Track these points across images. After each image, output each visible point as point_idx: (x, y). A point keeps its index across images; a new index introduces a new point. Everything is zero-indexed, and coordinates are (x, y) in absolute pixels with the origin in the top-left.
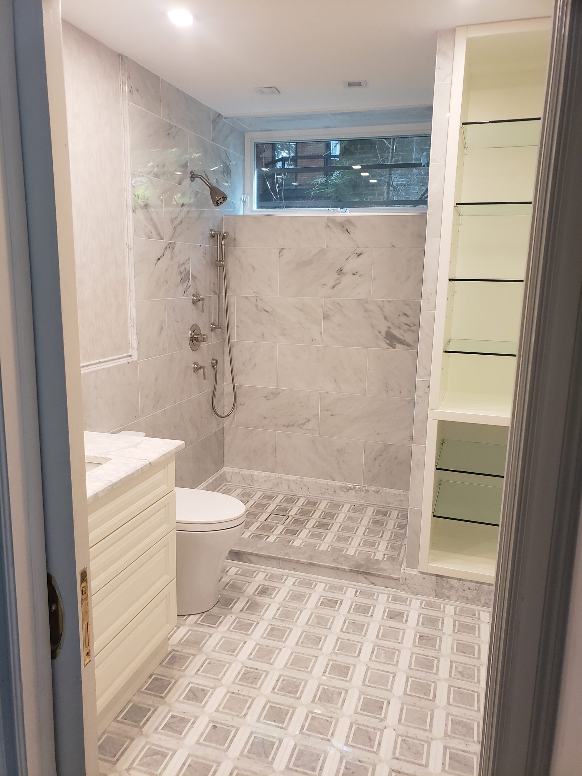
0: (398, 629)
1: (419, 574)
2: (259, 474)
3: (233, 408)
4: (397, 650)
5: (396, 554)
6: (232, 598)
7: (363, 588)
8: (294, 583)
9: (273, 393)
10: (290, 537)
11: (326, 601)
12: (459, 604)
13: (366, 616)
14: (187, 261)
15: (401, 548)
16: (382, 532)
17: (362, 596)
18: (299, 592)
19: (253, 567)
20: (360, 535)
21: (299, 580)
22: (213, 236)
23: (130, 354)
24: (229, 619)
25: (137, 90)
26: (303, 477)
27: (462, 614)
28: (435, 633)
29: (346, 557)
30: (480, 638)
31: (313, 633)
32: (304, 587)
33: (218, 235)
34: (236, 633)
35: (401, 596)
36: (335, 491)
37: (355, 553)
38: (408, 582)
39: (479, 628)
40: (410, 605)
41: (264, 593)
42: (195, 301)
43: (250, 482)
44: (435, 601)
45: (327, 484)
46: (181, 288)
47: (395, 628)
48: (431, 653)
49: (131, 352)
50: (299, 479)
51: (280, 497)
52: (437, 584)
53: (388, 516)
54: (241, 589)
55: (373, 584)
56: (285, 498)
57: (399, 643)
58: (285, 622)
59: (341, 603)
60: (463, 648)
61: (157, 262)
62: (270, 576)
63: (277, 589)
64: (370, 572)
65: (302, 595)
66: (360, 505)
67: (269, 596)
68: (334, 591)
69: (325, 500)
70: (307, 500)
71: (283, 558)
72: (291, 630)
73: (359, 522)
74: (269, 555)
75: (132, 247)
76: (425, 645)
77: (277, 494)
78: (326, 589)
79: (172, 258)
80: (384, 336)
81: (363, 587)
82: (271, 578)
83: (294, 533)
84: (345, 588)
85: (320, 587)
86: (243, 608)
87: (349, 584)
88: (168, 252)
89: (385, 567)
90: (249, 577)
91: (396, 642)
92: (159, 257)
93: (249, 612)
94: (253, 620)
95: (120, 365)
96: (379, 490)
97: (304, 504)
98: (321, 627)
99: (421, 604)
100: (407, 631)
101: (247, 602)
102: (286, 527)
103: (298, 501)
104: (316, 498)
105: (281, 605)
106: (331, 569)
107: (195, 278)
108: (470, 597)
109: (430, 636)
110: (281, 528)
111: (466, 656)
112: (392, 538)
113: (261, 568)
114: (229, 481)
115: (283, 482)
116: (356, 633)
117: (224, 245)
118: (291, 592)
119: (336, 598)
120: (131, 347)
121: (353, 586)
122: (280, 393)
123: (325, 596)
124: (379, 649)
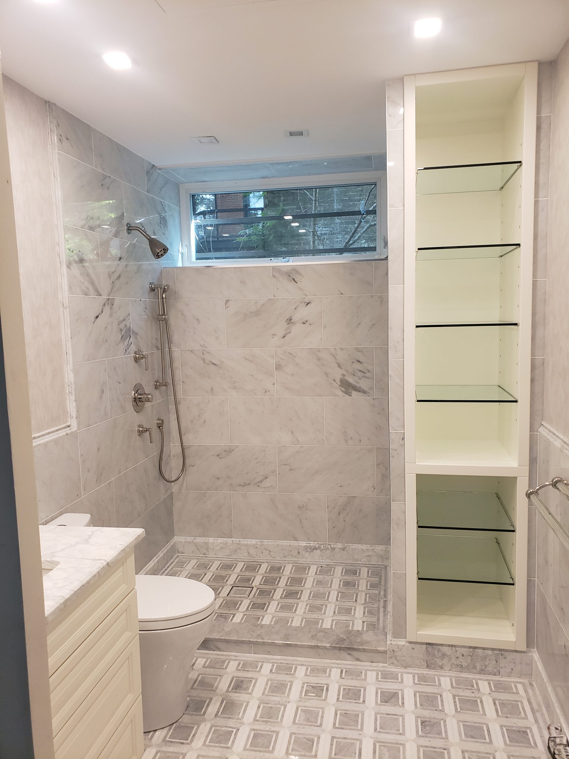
0: (395, 715)
1: (408, 644)
2: (215, 541)
3: (183, 470)
4: (401, 744)
5: (375, 620)
6: (204, 699)
7: (348, 667)
8: (271, 670)
9: (225, 451)
10: (259, 613)
11: (310, 689)
12: (453, 674)
13: (358, 703)
14: (127, 316)
15: (379, 612)
16: (355, 595)
17: (349, 677)
18: (278, 681)
19: (222, 655)
20: (333, 601)
21: (276, 665)
22: (154, 289)
23: (68, 424)
24: (204, 728)
25: (67, 139)
26: (264, 540)
27: (459, 687)
28: (437, 715)
29: (324, 631)
30: (486, 715)
31: (303, 734)
32: (283, 674)
33: (159, 288)
34: (213, 748)
35: (390, 671)
36: (299, 552)
37: (332, 624)
38: (396, 654)
39: (481, 702)
40: (402, 681)
41: (239, 688)
42: (137, 358)
43: (205, 551)
44: (428, 673)
45: (290, 545)
46: (122, 346)
47: (393, 715)
48: (438, 743)
49: (69, 422)
50: (259, 543)
51: (240, 565)
52: (428, 653)
53: (358, 575)
54: (212, 686)
55: (358, 660)
56: (246, 565)
57: (401, 734)
58: (269, 723)
59: (327, 690)
60: (472, 731)
61: (95, 321)
62: (243, 664)
63: (254, 681)
64: (354, 647)
65: (282, 684)
66: (327, 566)
67: (245, 692)
68: (317, 675)
69: (289, 563)
70: (270, 566)
71: (256, 641)
72: (277, 733)
73: (329, 586)
74: (240, 639)
75: (67, 305)
76: (429, 733)
77: (236, 562)
78: (308, 673)
79: (111, 315)
80: (340, 384)
81: (348, 664)
82: (244, 667)
83: (262, 607)
84: (328, 669)
85: (301, 672)
86: (218, 712)
87: (332, 663)
88: (107, 309)
89: (369, 639)
90: (220, 669)
91: (397, 734)
92: (97, 315)
93: (226, 716)
94: (232, 726)
95: (57, 438)
96: (345, 546)
97: (267, 571)
98: (311, 725)
99: (414, 679)
100: (406, 717)
101: (222, 703)
102: (252, 601)
103: (260, 567)
104: (279, 563)
105: (261, 702)
106: (310, 648)
107: (136, 334)
108: (464, 664)
109: (432, 720)
110: (246, 603)
111: (477, 742)
112: (367, 601)
113: (231, 655)
114: (182, 552)
115: (242, 547)
116: (351, 727)
117: (165, 298)
118: (270, 682)
119: (321, 684)
120: (70, 416)
121: (336, 666)
122: (233, 450)
123: (309, 683)
124: (381, 746)
